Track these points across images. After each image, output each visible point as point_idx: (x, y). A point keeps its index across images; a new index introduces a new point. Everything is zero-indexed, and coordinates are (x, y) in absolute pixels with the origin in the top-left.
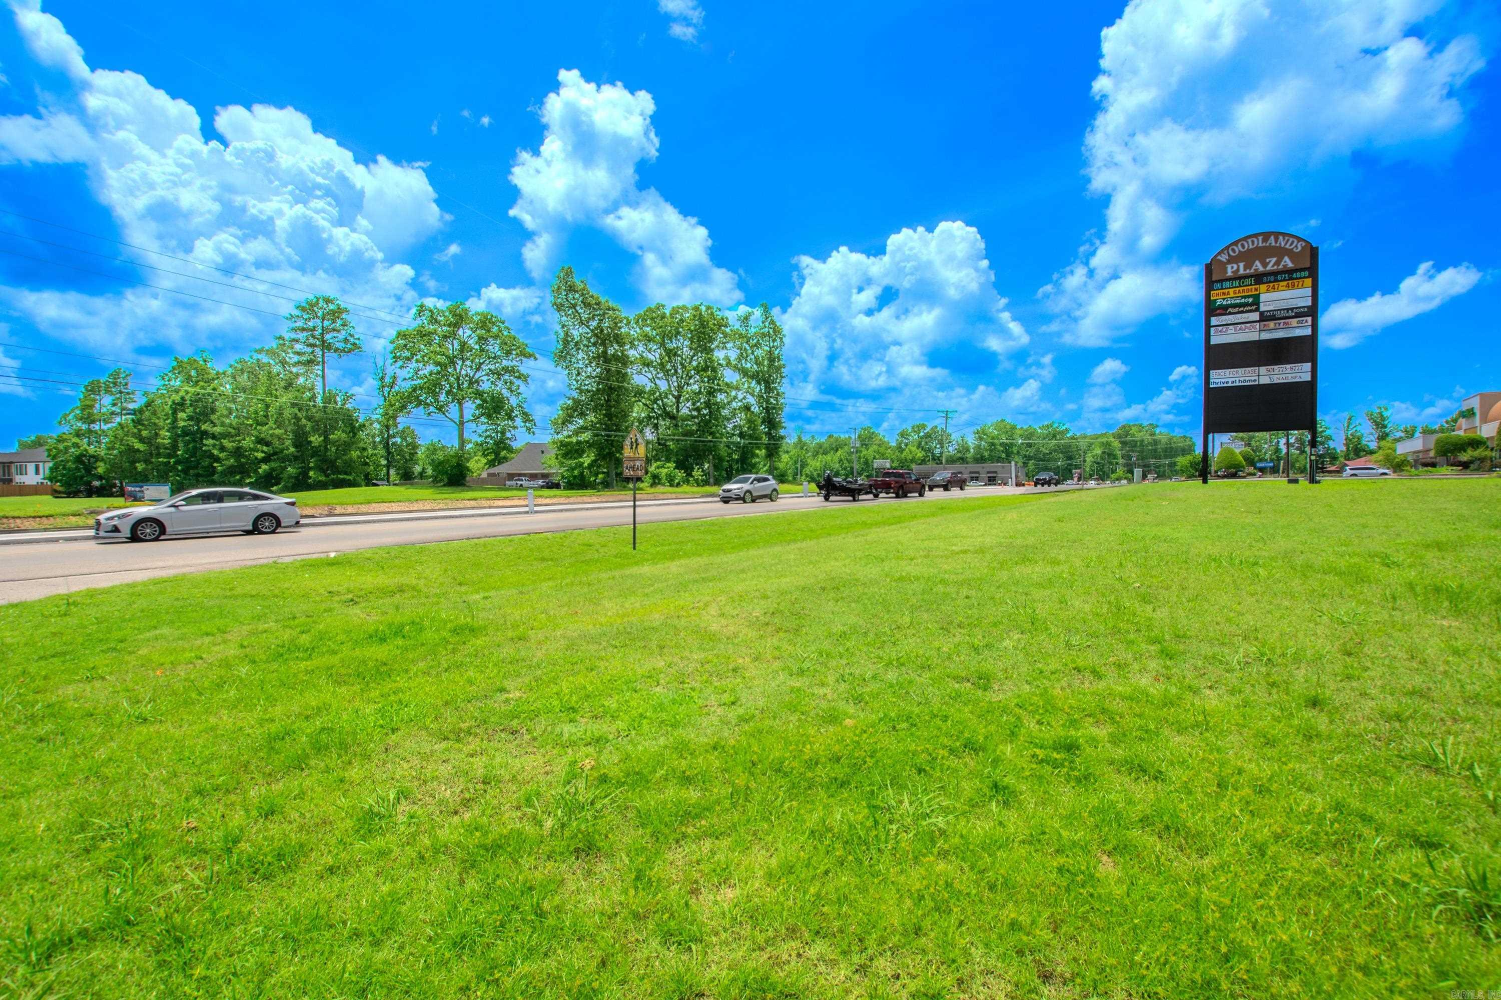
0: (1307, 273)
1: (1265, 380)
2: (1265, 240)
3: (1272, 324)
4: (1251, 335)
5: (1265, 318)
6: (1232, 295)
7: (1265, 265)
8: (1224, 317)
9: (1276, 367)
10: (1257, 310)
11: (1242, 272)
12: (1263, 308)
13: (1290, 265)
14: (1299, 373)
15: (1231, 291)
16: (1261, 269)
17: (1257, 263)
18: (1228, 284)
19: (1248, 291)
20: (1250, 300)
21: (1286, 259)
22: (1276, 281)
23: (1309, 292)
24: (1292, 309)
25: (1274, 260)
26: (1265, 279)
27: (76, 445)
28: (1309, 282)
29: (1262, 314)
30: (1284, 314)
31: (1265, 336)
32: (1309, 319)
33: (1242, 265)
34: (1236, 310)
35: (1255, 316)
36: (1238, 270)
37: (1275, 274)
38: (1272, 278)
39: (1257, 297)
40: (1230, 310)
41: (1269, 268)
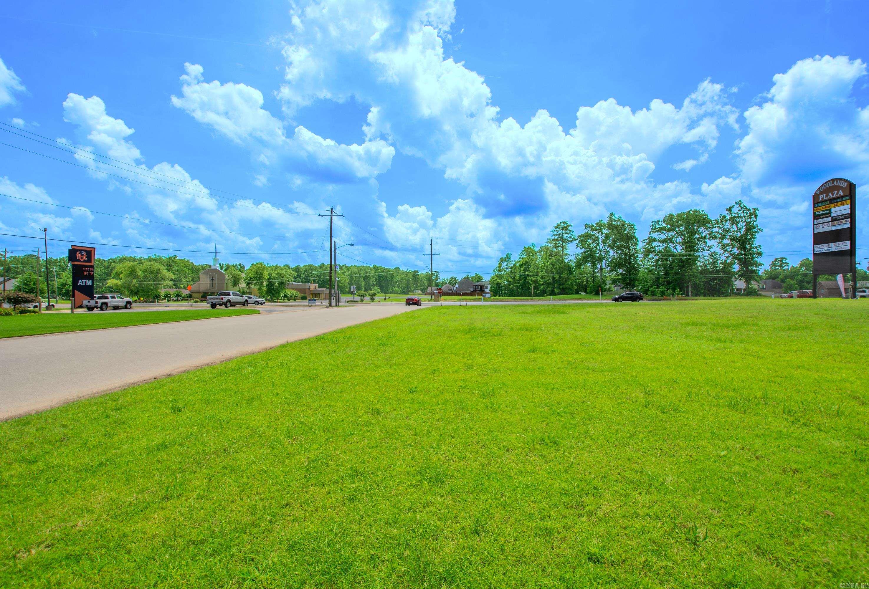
0: (848, 198)
1: (833, 250)
2: (833, 183)
3: (835, 223)
4: (828, 228)
5: (834, 220)
6: (821, 210)
7: (833, 195)
8: (819, 220)
9: (837, 243)
10: (830, 216)
11: (825, 198)
12: (832, 215)
13: (842, 194)
14: (846, 245)
15: (821, 207)
16: (832, 197)
17: (830, 194)
18: (820, 204)
19: (827, 207)
20: (828, 211)
21: (841, 191)
22: (837, 202)
23: (848, 206)
24: (843, 215)
25: (836, 192)
26: (833, 202)
27: (496, 280)
28: (849, 201)
29: (832, 217)
30: (840, 217)
31: (834, 228)
32: (849, 219)
33: (825, 195)
34: (823, 217)
35: (829, 219)
36: (823, 198)
37: (836, 198)
38: (836, 201)
39: (830, 210)
40: (821, 217)
41: (834, 196)
